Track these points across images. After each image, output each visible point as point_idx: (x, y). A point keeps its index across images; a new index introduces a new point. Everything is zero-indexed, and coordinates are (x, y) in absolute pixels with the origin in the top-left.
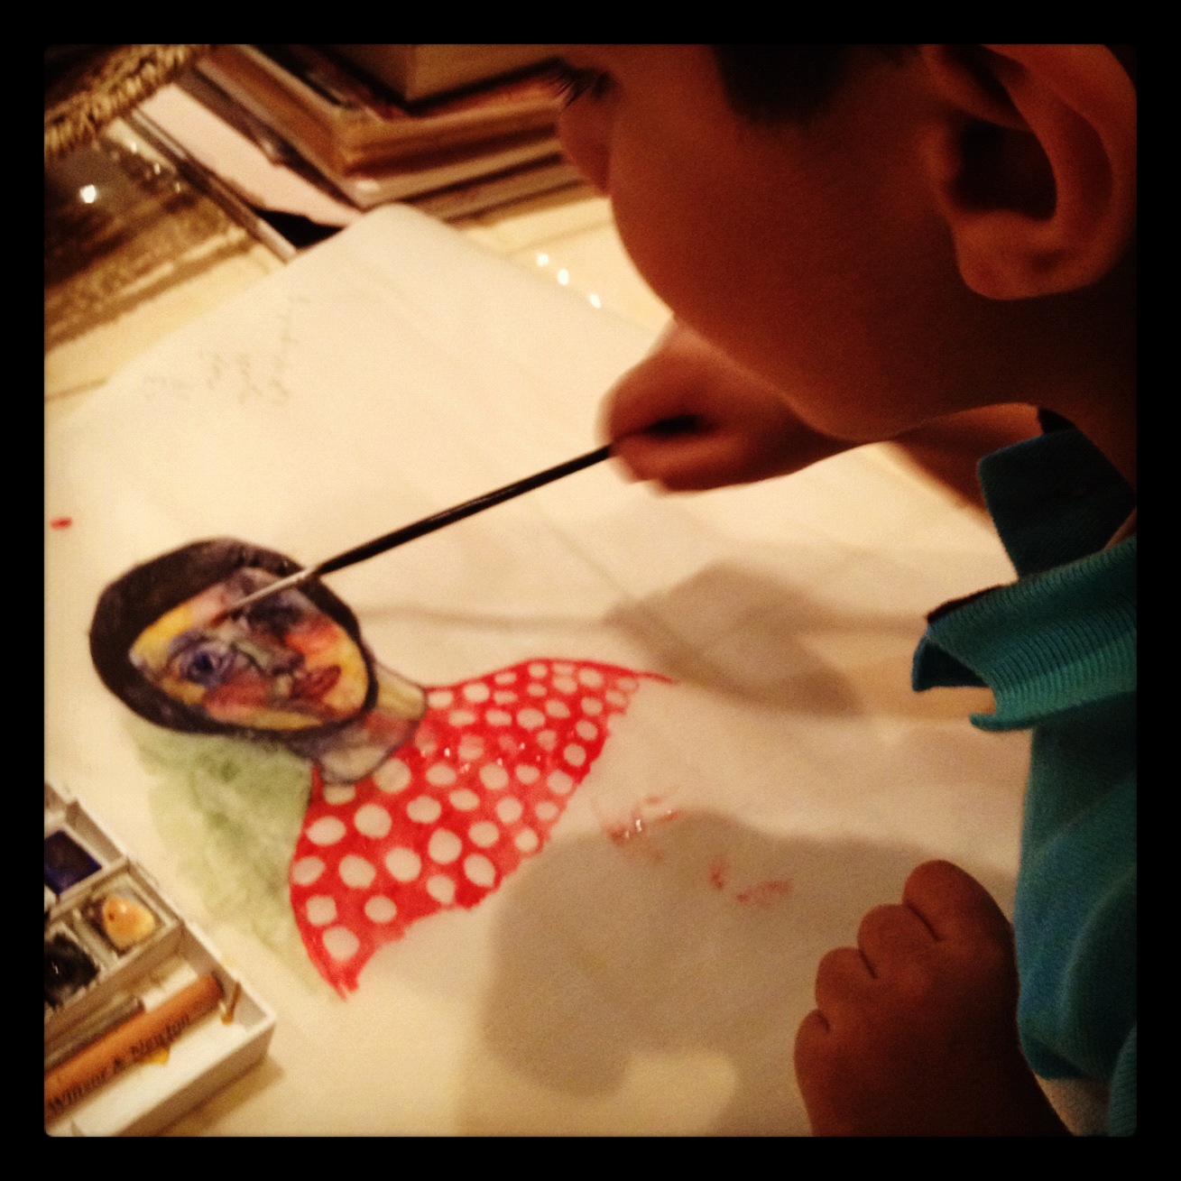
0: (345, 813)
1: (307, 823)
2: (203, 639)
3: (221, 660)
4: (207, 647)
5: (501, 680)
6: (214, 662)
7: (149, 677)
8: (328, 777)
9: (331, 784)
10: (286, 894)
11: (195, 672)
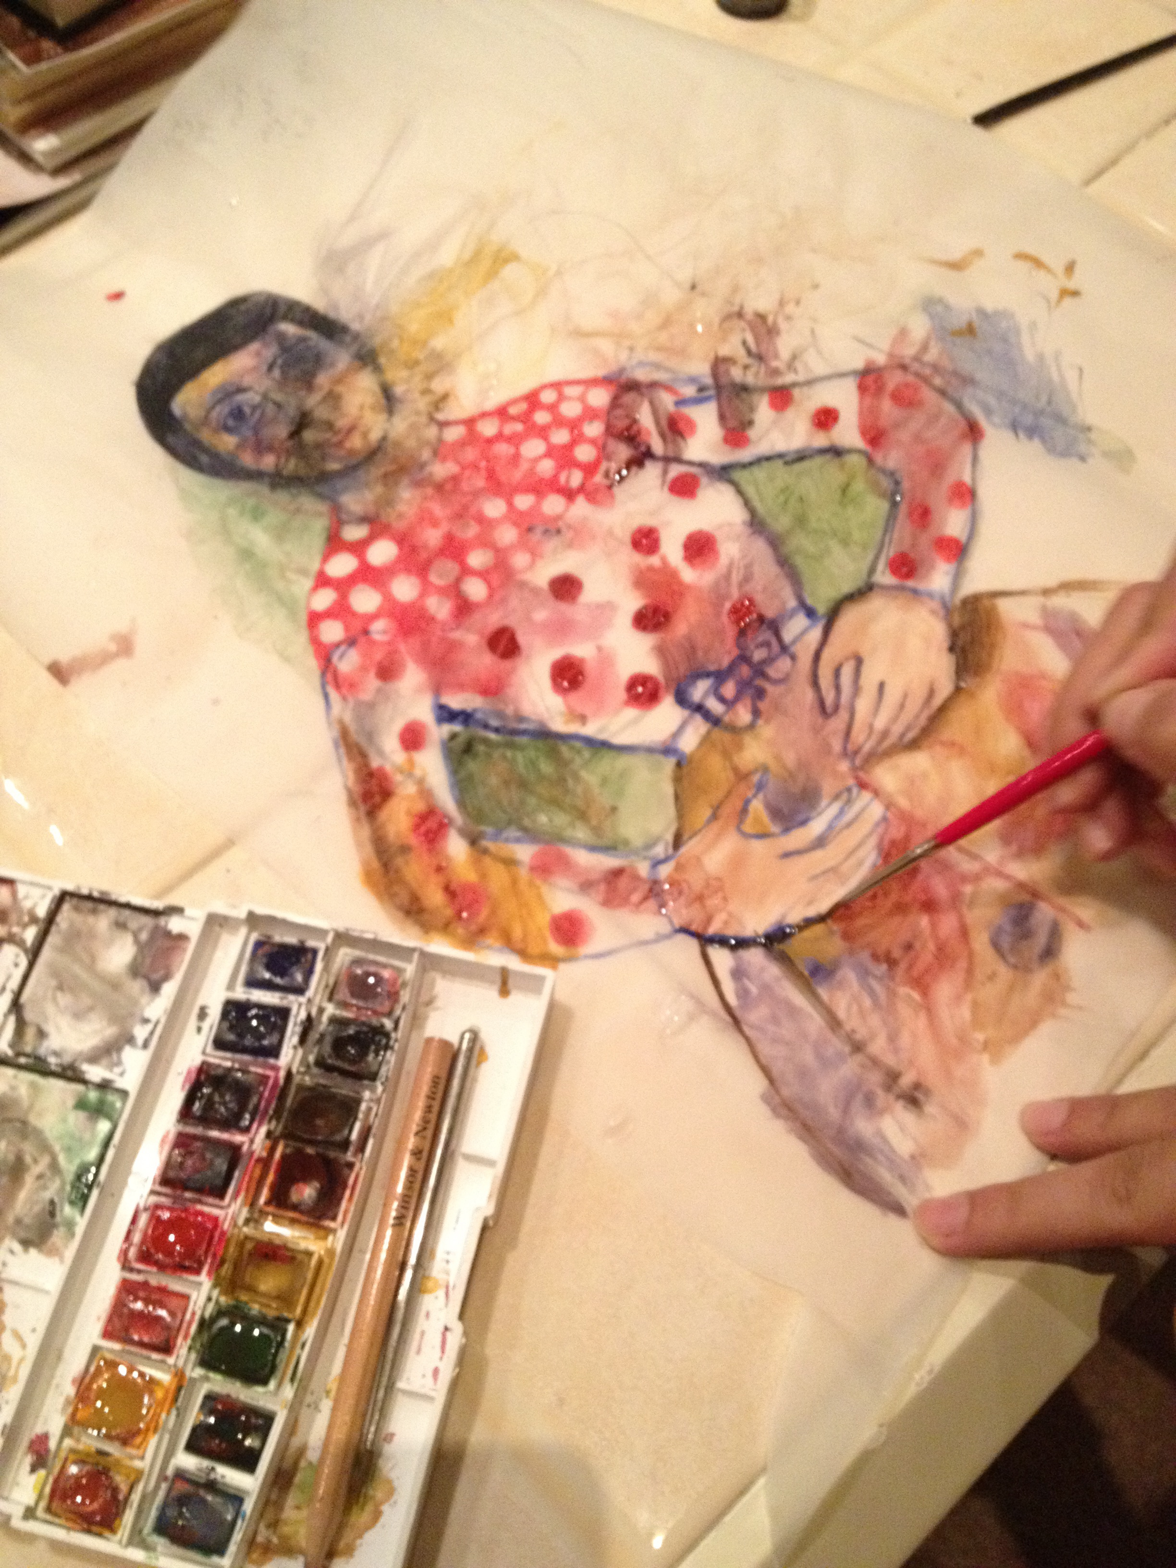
0: (358, 548)
1: (326, 558)
2: (240, 390)
3: (254, 408)
4: (240, 398)
5: (513, 411)
6: (247, 410)
7: (188, 427)
8: (344, 517)
9: (348, 522)
10: (303, 618)
11: (231, 423)
